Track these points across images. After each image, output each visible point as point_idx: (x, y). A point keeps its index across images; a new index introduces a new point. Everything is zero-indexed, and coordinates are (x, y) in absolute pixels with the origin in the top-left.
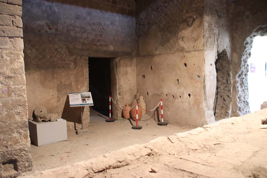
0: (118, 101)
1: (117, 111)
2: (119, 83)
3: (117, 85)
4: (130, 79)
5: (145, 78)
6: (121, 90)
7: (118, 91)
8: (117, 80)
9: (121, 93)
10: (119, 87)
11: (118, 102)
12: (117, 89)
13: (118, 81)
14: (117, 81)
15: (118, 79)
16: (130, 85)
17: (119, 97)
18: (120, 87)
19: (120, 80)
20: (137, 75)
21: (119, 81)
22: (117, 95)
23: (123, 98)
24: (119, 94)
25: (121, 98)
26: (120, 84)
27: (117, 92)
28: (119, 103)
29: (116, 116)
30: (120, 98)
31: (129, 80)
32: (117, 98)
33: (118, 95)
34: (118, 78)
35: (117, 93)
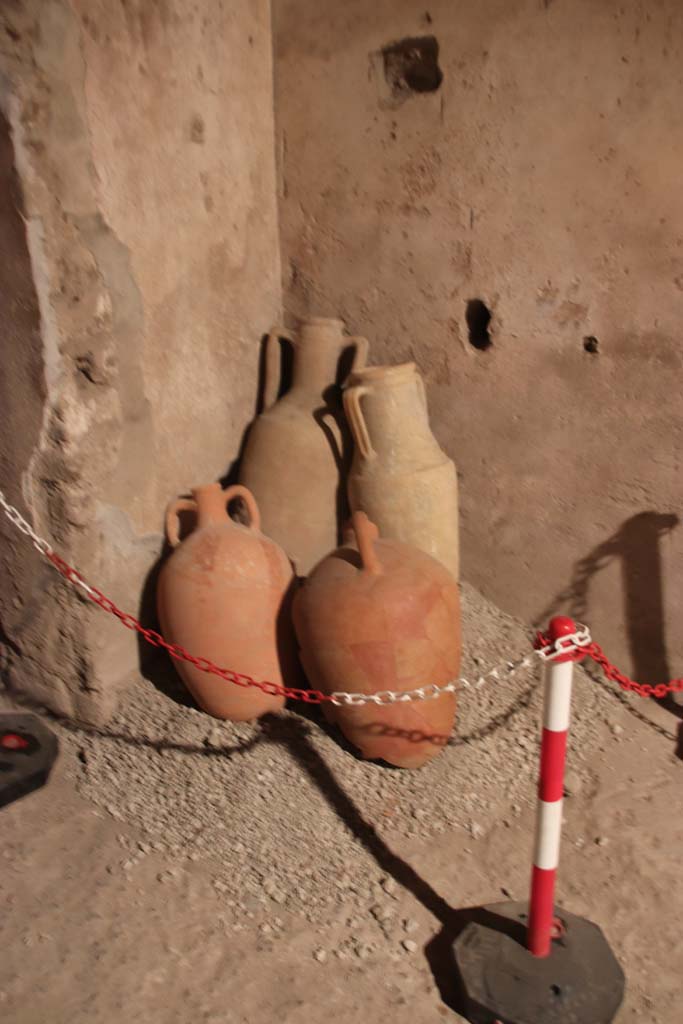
0: (73, 478)
1: (79, 609)
2: (56, 179)
3: (34, 231)
4: (209, 110)
5: (434, 99)
6: (103, 305)
7: (53, 334)
8: (18, 135)
9: (102, 357)
10: (62, 263)
11: (73, 492)
12: (43, 290)
13: (37, 147)
14: (23, 158)
15: (32, 111)
16: (209, 203)
17: (77, 423)
18: (84, 257)
19: (73, 128)
20: (279, 52)
21: (56, 148)
22: (53, 395)
23: (137, 413)
24: (86, 371)
25: (112, 425)
26: (68, 207)
27: (38, 347)
28: (85, 502)
29: (71, 670)
30: (95, 425)
31: (197, 129)
32: (59, 437)
33: (61, 387)
34: (27, 88)
35: (52, 357)
